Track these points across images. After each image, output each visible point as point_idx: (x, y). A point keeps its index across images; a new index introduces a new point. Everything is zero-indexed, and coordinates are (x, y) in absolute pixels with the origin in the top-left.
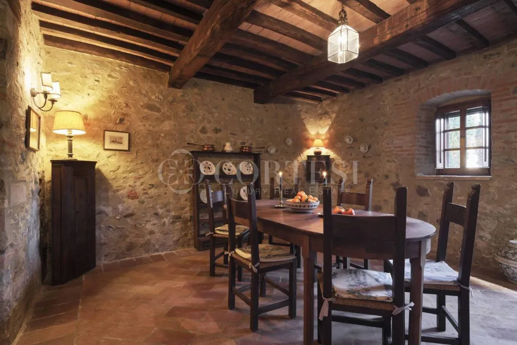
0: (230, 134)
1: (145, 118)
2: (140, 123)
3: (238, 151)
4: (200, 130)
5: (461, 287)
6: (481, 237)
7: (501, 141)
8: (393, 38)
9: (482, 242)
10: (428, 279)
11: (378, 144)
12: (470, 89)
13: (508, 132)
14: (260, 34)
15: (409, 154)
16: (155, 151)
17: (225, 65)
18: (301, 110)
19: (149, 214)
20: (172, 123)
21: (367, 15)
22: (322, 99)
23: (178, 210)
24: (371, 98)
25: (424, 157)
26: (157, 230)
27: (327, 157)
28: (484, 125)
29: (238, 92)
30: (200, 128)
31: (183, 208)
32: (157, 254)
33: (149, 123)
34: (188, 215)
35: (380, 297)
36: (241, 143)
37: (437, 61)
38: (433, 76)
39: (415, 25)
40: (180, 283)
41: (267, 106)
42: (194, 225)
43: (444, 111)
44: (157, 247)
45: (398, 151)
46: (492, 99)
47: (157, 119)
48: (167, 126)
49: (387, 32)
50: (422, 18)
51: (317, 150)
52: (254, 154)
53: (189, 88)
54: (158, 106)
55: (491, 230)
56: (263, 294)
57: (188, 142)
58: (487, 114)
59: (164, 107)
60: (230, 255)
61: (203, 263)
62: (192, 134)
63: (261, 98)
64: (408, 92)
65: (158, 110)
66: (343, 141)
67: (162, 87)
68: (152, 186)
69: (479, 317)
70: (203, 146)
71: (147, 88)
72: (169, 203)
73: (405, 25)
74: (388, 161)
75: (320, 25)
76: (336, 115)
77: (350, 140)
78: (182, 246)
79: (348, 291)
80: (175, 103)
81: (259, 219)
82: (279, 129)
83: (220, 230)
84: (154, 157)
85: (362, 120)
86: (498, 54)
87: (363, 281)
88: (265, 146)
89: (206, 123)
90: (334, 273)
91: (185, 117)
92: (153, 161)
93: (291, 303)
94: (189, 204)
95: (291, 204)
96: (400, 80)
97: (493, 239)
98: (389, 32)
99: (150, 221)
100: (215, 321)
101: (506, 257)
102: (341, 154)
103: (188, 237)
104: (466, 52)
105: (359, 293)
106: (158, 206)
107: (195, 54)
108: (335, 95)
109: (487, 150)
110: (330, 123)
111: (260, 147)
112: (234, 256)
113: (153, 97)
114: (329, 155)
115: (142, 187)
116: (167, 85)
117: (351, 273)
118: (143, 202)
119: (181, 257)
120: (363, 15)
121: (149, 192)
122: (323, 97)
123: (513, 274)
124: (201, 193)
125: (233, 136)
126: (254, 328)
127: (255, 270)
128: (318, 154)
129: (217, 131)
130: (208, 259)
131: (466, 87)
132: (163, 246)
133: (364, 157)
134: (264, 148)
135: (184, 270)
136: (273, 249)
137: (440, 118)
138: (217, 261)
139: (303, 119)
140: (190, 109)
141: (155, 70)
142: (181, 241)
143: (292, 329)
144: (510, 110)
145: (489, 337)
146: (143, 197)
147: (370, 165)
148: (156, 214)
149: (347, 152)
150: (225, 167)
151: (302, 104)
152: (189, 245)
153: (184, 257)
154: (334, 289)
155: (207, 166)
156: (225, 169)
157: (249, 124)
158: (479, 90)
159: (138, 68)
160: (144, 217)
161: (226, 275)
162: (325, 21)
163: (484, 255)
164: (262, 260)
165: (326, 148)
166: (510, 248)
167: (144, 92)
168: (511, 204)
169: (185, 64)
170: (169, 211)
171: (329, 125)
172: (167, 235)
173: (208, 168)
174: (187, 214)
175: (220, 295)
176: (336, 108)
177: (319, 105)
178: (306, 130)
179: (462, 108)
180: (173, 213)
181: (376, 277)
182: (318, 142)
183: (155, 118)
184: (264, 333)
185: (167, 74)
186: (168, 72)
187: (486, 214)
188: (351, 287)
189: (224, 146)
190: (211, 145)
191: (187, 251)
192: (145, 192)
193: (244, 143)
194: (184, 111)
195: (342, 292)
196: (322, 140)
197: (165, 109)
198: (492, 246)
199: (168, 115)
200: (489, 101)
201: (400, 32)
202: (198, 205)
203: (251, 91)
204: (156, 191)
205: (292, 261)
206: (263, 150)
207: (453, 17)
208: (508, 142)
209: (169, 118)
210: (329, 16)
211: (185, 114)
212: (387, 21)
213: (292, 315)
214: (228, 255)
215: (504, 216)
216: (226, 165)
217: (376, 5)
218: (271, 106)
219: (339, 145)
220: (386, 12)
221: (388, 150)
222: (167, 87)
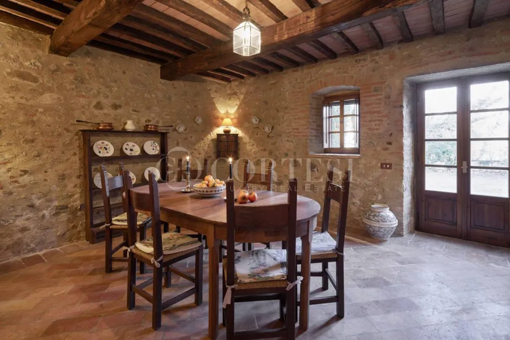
0: (133, 111)
1: (15, 88)
2: (7, 95)
3: (142, 129)
4: (94, 106)
5: (338, 254)
6: (354, 203)
7: (366, 128)
8: (290, 38)
9: (354, 207)
10: (315, 250)
11: (280, 125)
12: (347, 85)
13: (370, 121)
14: (165, 12)
15: (303, 136)
16: (30, 129)
17: (125, 37)
18: (210, 90)
19: (20, 208)
20: (55, 96)
21: (268, 14)
22: (231, 79)
23: (63, 199)
24: (274, 84)
25: (315, 138)
26: (32, 226)
27: (236, 136)
28: (355, 114)
29: (142, 66)
30: (94, 103)
31: (71, 196)
32: (31, 254)
33: (20, 94)
34: (78, 203)
35: (276, 276)
36: (146, 121)
37: (324, 59)
38: (321, 71)
39: (306, 31)
40: (65, 288)
41: (176, 83)
42: (86, 214)
43: (329, 100)
44: (32, 246)
45: (296, 132)
46: (361, 95)
47: (33, 91)
48: (47, 99)
49: (285, 33)
50: (311, 26)
51: (227, 129)
52: (160, 133)
53: (79, 57)
54: (34, 74)
55: (360, 198)
56: (168, 284)
57: (77, 119)
58: (358, 105)
59: (43, 77)
60: (129, 250)
61: (97, 258)
62: (84, 110)
63: (168, 74)
64: (303, 83)
65: (35, 80)
66: (250, 122)
67: (40, 52)
68: (25, 172)
69: (352, 271)
70: (98, 124)
71: (17, 51)
72: (50, 191)
73: (298, 29)
74: (287, 141)
75: (227, 15)
76: (244, 97)
77: (256, 121)
78: (68, 241)
79: (249, 275)
80: (58, 73)
81: (162, 209)
82: (188, 107)
83: (119, 221)
84: (27, 136)
85: (266, 103)
86: (364, 60)
87: (263, 262)
88: (173, 125)
89: (102, 98)
90: (238, 257)
91: (73, 89)
92: (27, 141)
93: (197, 291)
94: (79, 190)
95: (198, 190)
96: (297, 71)
97: (362, 204)
98: (286, 32)
99: (22, 215)
100: (110, 328)
101: (369, 219)
102: (248, 133)
103: (78, 229)
104: (343, 55)
105: (258, 276)
106: (33, 197)
107: (86, 23)
108: (242, 77)
109: (358, 133)
110: (239, 103)
111: (167, 125)
112: (134, 251)
113: (27, 64)
114: (237, 133)
115: (9, 174)
116: (47, 50)
117: (253, 254)
118: (11, 193)
119: (68, 254)
120: (265, 13)
121: (20, 179)
122: (232, 78)
123: (374, 231)
124: (95, 178)
125: (135, 113)
126: (157, 325)
127: (158, 265)
128: (227, 132)
129: (116, 107)
130: (103, 252)
131: (344, 84)
132: (42, 244)
133: (268, 136)
134: (172, 126)
135: (71, 270)
136: (178, 238)
137: (326, 106)
138: (114, 255)
139: (213, 98)
140: (80, 81)
141: (30, 31)
142: (68, 234)
143: (199, 317)
144: (371, 104)
145: (357, 288)
146: (11, 187)
147: (274, 144)
148: (32, 206)
149: (253, 131)
150: (127, 147)
151: (212, 84)
152: (79, 239)
153: (71, 253)
154: (237, 275)
155: (103, 147)
156: (126, 149)
157: (155, 101)
158: (352, 87)
159: (4, 26)
160: (12, 211)
161: (125, 270)
162: (231, 12)
163: (356, 218)
164: (165, 253)
165: (235, 127)
166: (372, 211)
167: (12, 56)
168: (373, 177)
169: (73, 32)
170: (51, 201)
171: (237, 105)
172: (48, 231)
173: (105, 148)
174: (77, 201)
175: (116, 295)
176: (244, 90)
177: (229, 85)
178: (215, 109)
179: (341, 99)
180: (56, 203)
181: (274, 255)
182: (227, 121)
183: (31, 90)
184: (168, 329)
185: (48, 37)
186: (50, 36)
187: (356, 185)
188: (253, 270)
189: (125, 124)
190: (108, 123)
191: (76, 246)
192: (14, 180)
193: (149, 121)
194: (72, 83)
195: (244, 276)
196: (232, 119)
197: (45, 79)
198: (361, 210)
199: (49, 87)
200: (359, 95)
201: (296, 34)
202: (91, 191)
203: (157, 67)
204: (32, 178)
205: (198, 249)
206: (171, 128)
207: (332, 29)
208: (370, 129)
209: (50, 90)
210: (235, 8)
211: (73, 86)
212: (284, 23)
213: (198, 302)
214: (127, 250)
215: (368, 186)
216: (127, 145)
217: (275, 7)
218: (179, 84)
219: (247, 125)
220: (284, 14)
221: (287, 131)
222: (47, 53)
